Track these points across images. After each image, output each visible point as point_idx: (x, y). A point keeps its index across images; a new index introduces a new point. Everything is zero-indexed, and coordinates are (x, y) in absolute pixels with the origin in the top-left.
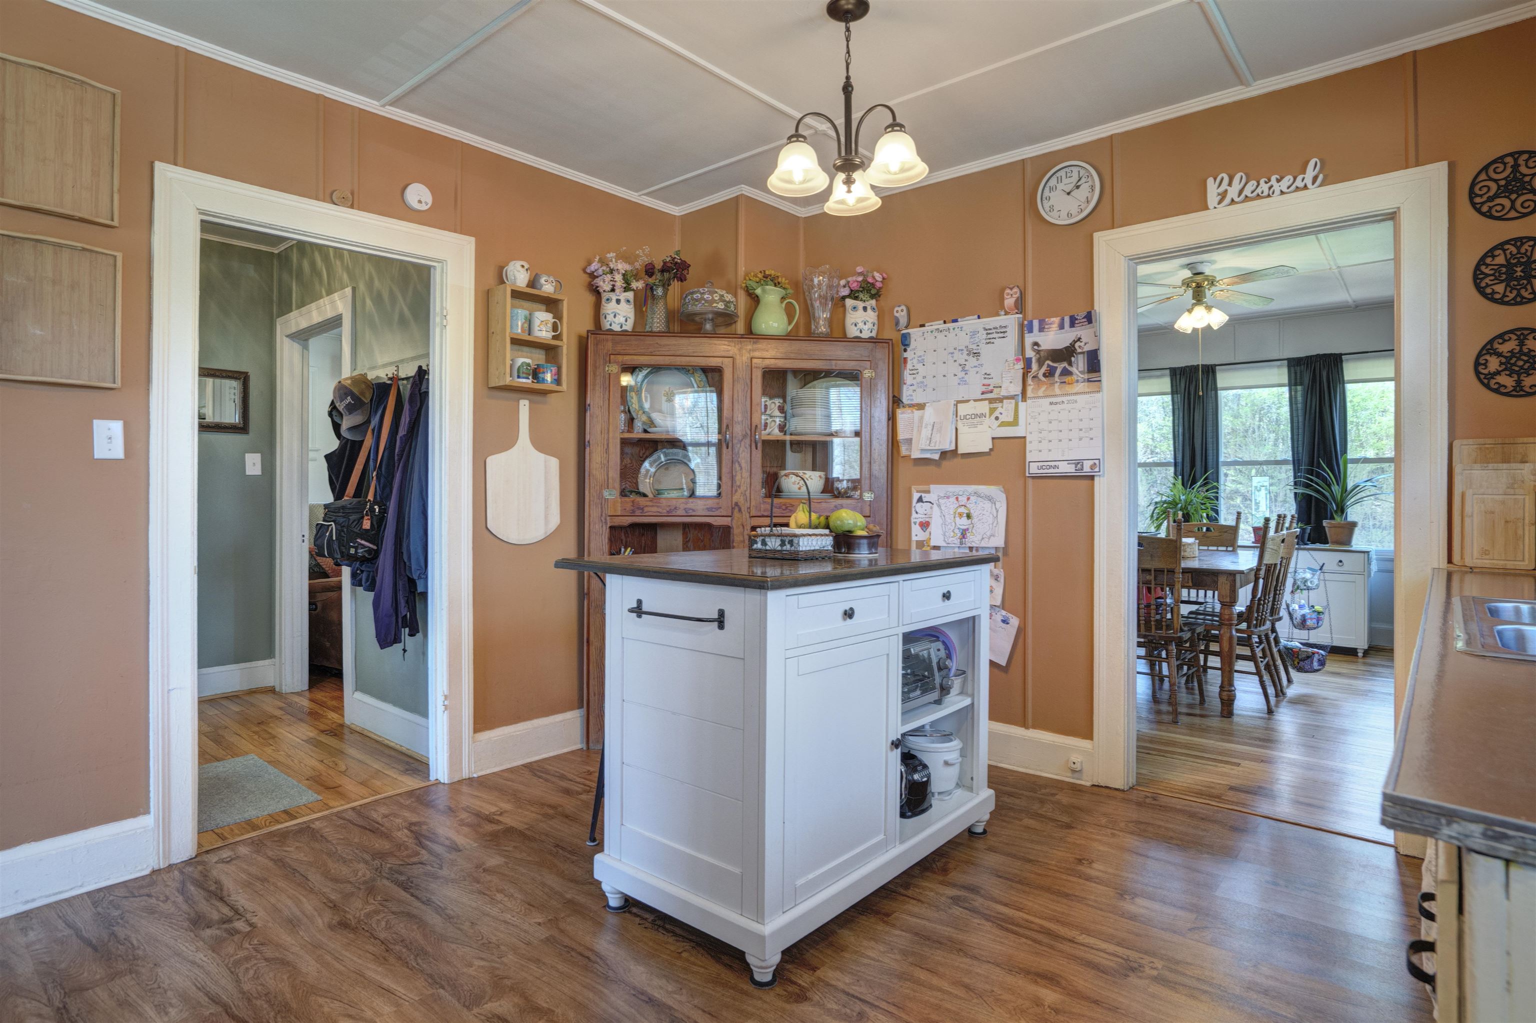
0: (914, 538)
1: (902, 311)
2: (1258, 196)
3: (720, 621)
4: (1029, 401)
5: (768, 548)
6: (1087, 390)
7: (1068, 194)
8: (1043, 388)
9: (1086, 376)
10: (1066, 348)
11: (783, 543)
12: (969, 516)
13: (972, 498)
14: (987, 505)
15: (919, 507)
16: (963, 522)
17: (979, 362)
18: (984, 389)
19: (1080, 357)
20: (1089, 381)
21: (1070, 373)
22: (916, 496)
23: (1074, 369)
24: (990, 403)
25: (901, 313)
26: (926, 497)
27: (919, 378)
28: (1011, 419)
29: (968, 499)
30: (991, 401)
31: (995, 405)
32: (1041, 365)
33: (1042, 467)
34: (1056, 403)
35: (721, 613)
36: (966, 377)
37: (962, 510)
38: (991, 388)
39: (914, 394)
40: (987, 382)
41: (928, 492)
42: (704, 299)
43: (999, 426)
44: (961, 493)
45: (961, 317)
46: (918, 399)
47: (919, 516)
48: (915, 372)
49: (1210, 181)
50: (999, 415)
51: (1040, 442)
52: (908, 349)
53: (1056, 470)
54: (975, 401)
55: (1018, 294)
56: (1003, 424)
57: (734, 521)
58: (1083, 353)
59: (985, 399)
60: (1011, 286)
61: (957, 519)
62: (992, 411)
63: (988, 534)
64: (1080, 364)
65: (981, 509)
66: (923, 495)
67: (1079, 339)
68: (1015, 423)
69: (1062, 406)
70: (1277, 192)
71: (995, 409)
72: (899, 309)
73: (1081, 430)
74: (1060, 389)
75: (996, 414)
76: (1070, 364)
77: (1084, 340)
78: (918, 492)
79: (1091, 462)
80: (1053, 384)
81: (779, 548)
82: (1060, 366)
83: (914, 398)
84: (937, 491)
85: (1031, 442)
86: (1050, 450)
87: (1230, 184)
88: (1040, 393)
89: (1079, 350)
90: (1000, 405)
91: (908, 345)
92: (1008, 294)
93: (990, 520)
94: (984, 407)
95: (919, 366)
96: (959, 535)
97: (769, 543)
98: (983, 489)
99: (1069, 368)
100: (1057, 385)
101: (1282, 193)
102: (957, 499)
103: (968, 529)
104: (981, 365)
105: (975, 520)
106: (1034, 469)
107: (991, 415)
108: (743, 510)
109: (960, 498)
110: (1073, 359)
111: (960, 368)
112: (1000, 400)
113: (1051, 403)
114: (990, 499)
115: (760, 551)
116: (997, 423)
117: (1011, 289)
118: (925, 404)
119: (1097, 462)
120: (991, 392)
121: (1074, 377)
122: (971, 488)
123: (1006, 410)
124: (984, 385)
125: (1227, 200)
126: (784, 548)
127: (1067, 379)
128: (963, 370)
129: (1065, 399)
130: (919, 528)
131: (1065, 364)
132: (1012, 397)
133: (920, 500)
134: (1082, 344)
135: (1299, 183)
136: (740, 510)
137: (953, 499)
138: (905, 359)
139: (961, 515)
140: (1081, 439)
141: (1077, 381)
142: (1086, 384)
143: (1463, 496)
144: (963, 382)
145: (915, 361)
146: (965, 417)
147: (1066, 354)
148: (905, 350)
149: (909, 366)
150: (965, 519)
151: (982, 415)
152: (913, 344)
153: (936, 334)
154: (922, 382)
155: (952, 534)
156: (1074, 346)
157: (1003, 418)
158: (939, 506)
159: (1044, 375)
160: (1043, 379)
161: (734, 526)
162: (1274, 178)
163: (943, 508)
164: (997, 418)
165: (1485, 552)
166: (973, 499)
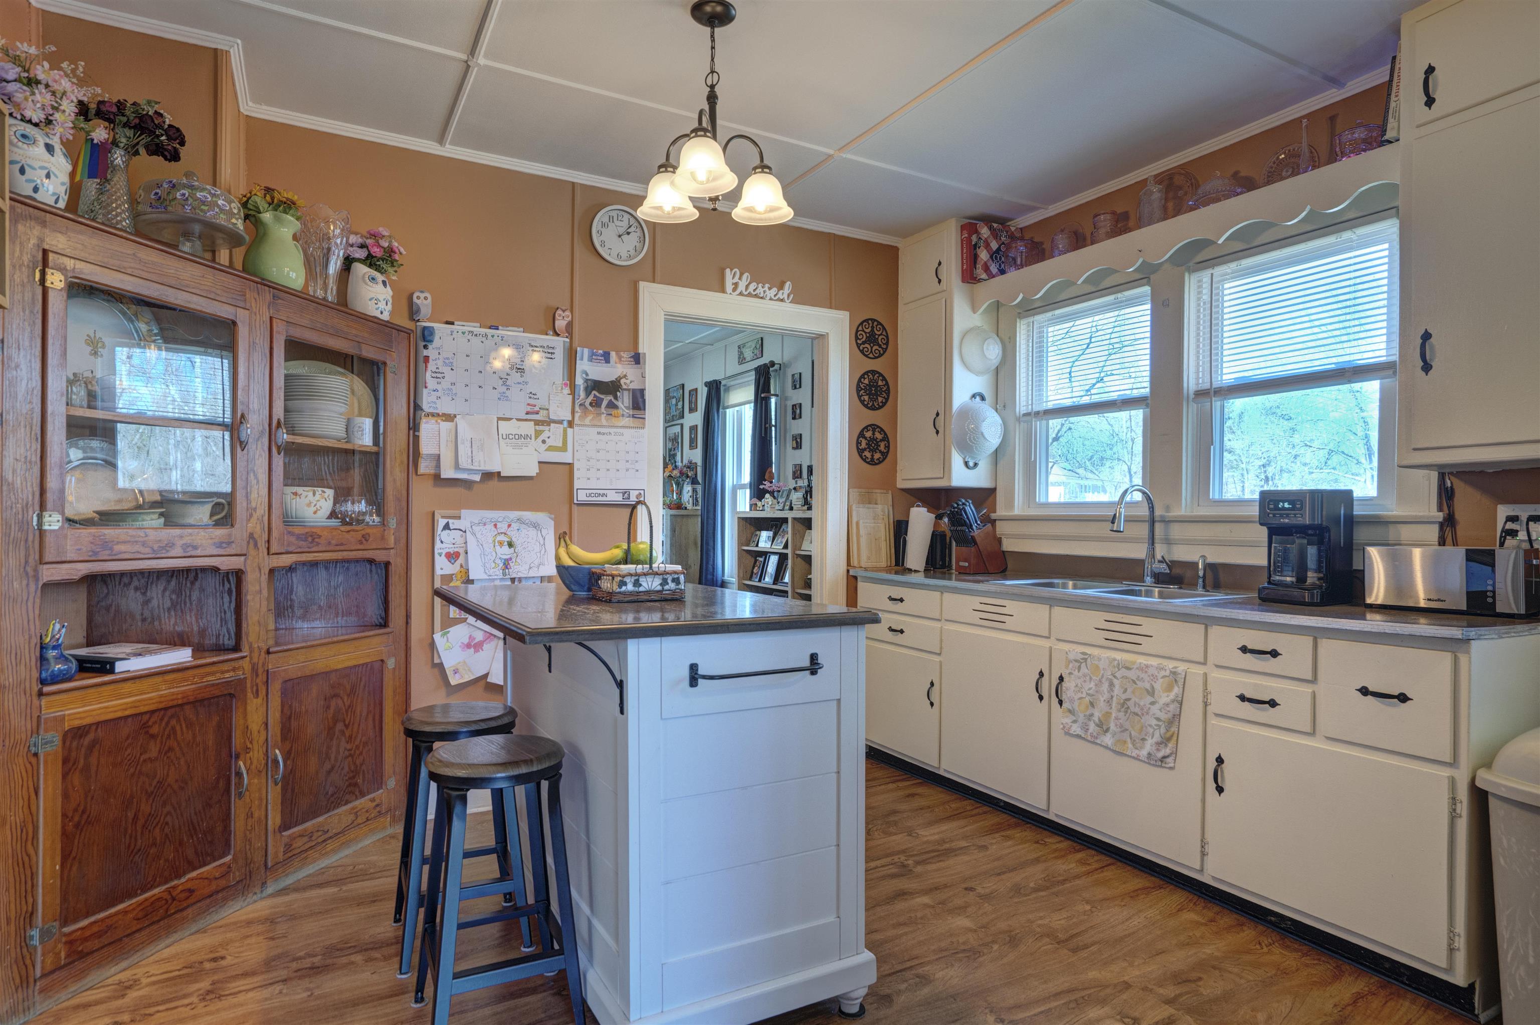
0: (439, 572)
1: (426, 298)
2: (756, 296)
3: (814, 665)
4: (576, 428)
5: (641, 589)
6: (632, 425)
7: (620, 236)
8: (590, 417)
9: (631, 412)
10: (612, 382)
11: (664, 582)
12: (510, 545)
13: (513, 525)
14: (532, 532)
15: (444, 535)
16: (505, 551)
17: (523, 379)
18: (529, 409)
19: (626, 393)
20: (633, 416)
21: (616, 407)
22: (442, 523)
23: (619, 404)
24: (535, 425)
25: (424, 302)
26: (453, 523)
27: (445, 384)
28: (560, 445)
29: (509, 526)
30: (537, 423)
31: (541, 428)
32: (588, 394)
33: (590, 495)
34: (604, 434)
35: (814, 658)
36: (508, 393)
37: (502, 538)
38: (537, 409)
39: (438, 401)
40: (532, 402)
41: (459, 518)
42: (218, 206)
43: (546, 450)
44: (500, 520)
45: (503, 326)
46: (444, 407)
47: (444, 546)
48: (439, 375)
49: (728, 271)
50: (546, 439)
51: (588, 470)
52: (430, 347)
53: (604, 499)
54: (518, 420)
55: (570, 318)
56: (551, 449)
57: (249, 562)
58: (629, 390)
59: (530, 420)
60: (564, 308)
61: (498, 548)
62: (538, 433)
63: (536, 563)
64: (624, 401)
65: (525, 537)
66: (451, 521)
67: (625, 376)
68: (564, 449)
69: (609, 437)
70: (768, 298)
71: (542, 432)
72: (422, 296)
73: (627, 461)
74: (607, 420)
75: (543, 436)
76: (616, 398)
77: (630, 377)
78: (443, 517)
79: (637, 492)
80: (600, 414)
81: (659, 588)
82: (607, 399)
83: (438, 406)
84: (469, 517)
85: (578, 469)
86: (598, 479)
87: (740, 279)
88: (587, 421)
89: (624, 387)
90: (547, 428)
91: (431, 341)
92: (560, 315)
93: (537, 548)
94: (528, 428)
95: (446, 370)
96: (501, 565)
97: (644, 584)
98: (527, 515)
99: (615, 402)
100: (603, 416)
101: (771, 299)
102: (495, 526)
103: (511, 559)
104: (526, 383)
105: (519, 548)
106: (582, 496)
107: (536, 438)
108: (259, 545)
109: (499, 525)
110: (618, 394)
111: (501, 382)
112: (548, 422)
113: (599, 433)
114: (536, 526)
115: (631, 593)
116: (544, 447)
117: (564, 311)
118: (455, 416)
119: (642, 492)
120: (537, 413)
121: (620, 412)
122: (514, 515)
123: (554, 434)
124: (528, 404)
125: (738, 292)
126: (666, 587)
127: (614, 412)
128: (504, 384)
129: (612, 430)
130: (446, 560)
131: (611, 397)
132: (560, 422)
133: (447, 527)
134: (628, 382)
135: (780, 296)
136: (256, 545)
137: (491, 526)
138: (426, 359)
139: (501, 544)
140: (627, 470)
141: (623, 415)
142: (631, 419)
143: (857, 523)
144: (503, 397)
145: (440, 363)
146: (508, 436)
147: (612, 388)
148: (425, 347)
149: (431, 366)
150: (506, 548)
151: (526, 437)
152: (437, 342)
153: (470, 337)
154: (450, 390)
155: (493, 565)
156: (619, 381)
157: (550, 442)
158: (474, 534)
159: (591, 404)
160: (590, 408)
161: (249, 569)
162: (767, 285)
163: (478, 536)
164: (544, 442)
165: (869, 558)
166: (515, 526)
